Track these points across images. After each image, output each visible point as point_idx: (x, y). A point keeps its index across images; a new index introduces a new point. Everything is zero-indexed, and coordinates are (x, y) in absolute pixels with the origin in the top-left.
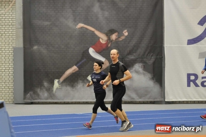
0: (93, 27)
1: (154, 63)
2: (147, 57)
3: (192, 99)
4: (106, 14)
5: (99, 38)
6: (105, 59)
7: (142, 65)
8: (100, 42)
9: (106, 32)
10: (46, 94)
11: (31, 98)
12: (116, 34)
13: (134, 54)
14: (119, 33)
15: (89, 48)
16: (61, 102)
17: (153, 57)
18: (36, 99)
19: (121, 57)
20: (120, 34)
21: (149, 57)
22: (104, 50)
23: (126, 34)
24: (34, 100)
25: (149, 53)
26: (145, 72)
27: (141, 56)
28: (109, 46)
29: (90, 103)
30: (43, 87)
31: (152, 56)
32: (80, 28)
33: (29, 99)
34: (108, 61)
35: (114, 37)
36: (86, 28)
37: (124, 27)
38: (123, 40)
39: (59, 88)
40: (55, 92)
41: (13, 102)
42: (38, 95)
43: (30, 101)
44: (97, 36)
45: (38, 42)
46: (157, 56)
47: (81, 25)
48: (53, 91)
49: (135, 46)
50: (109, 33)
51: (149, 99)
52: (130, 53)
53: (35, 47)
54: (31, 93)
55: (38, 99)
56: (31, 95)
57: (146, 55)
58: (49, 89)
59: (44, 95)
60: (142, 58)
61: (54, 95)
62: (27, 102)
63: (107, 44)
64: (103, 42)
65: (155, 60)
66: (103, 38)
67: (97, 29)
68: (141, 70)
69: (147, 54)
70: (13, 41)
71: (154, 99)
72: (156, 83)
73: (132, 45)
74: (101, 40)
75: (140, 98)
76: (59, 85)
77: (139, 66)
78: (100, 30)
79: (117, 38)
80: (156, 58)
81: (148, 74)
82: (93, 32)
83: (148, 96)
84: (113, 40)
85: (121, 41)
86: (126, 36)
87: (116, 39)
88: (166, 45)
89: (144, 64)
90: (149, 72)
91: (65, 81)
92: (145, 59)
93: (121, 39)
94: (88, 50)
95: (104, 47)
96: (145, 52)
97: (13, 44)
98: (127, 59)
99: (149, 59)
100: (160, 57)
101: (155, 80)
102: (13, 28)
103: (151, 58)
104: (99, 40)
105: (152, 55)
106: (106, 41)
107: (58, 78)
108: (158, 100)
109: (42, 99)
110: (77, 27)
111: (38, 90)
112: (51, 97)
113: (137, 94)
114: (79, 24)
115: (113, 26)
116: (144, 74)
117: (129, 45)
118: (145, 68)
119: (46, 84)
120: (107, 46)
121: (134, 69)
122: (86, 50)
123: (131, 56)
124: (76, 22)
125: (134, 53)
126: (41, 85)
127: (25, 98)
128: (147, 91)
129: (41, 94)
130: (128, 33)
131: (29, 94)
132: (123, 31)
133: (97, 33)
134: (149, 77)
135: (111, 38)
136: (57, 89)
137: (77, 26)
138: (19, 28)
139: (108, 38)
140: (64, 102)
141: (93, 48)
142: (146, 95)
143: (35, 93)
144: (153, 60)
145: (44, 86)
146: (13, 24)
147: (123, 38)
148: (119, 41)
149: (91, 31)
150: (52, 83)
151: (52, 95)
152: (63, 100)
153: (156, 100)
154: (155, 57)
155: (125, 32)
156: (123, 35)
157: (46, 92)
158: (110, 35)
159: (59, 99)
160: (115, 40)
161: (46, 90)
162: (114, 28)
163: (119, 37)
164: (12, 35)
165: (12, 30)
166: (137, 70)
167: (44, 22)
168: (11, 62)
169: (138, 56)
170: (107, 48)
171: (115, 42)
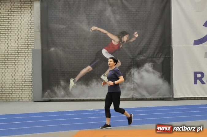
1: (163, 63)
2: (157, 57)
3: (199, 96)
4: (118, 17)
5: (111, 40)
7: (152, 65)
8: (112, 43)
9: (118, 34)
10: (63, 93)
11: (48, 96)
12: (127, 36)
13: (145, 54)
14: (129, 35)
15: (102, 49)
16: (77, 99)
17: (161, 57)
18: (54, 97)
19: (132, 57)
20: (131, 36)
22: (116, 51)
23: (137, 36)
24: (52, 97)
25: (158, 53)
26: (154, 71)
27: (151, 56)
28: (121, 47)
30: (59, 86)
31: (160, 56)
32: (93, 30)
33: (47, 97)
35: (125, 38)
36: (99, 31)
37: (135, 29)
38: (133, 41)
39: (75, 87)
40: (71, 90)
41: (32, 100)
42: (55, 93)
43: (48, 99)
45: (55, 45)
46: (165, 56)
47: (94, 28)
48: (69, 89)
51: (158, 96)
52: (140, 53)
53: (52, 49)
54: (49, 91)
56: (48, 93)
57: (155, 55)
58: (66, 87)
59: (61, 93)
60: (152, 58)
61: (70, 93)
62: (45, 100)
63: (119, 45)
64: (115, 43)
65: (164, 60)
66: (115, 40)
67: (109, 32)
68: (150, 69)
69: (157, 54)
70: (32, 44)
71: (163, 96)
72: (165, 81)
73: (142, 46)
75: (151, 95)
76: (75, 83)
77: (149, 66)
78: (112, 32)
79: (128, 39)
81: (158, 73)
82: (106, 34)
83: (158, 93)
84: (124, 42)
88: (174, 46)
89: (153, 64)
90: (158, 71)
91: (80, 80)
92: (154, 59)
94: (102, 51)
95: (116, 48)
96: (154, 53)
97: (32, 46)
98: (138, 59)
99: (158, 59)
100: (169, 57)
101: (164, 78)
102: (32, 32)
104: (111, 41)
105: (161, 55)
106: (117, 43)
107: (74, 77)
108: (167, 97)
109: (59, 97)
110: (90, 30)
111: (56, 89)
112: (67, 94)
113: (148, 92)
114: (93, 27)
115: (124, 28)
116: (154, 73)
117: (139, 46)
118: (155, 67)
119: (62, 83)
120: (119, 47)
121: (144, 68)
122: (99, 51)
123: (141, 56)
124: (90, 25)
125: (144, 53)
126: (58, 84)
127: (43, 96)
128: (156, 89)
129: (58, 92)
131: (47, 92)
132: (133, 33)
133: (110, 35)
134: (158, 75)
135: (123, 40)
136: (73, 87)
138: (37, 32)
139: (119, 39)
140: (80, 99)
141: (106, 49)
142: (156, 92)
143: (53, 91)
144: (161, 59)
145: (61, 85)
146: (32, 28)
147: (134, 39)
148: (130, 42)
149: (104, 33)
150: (69, 82)
151: (68, 93)
153: (165, 97)
154: (163, 57)
155: (136, 34)
156: (134, 37)
157: (63, 90)
158: (122, 37)
159: (74, 97)
160: (127, 41)
161: (63, 88)
162: (125, 30)
163: (130, 39)
164: (31, 38)
165: (31, 34)
166: (147, 69)
167: (61, 26)
168: (30, 63)
169: (148, 56)
170: (119, 49)
171: (126, 43)
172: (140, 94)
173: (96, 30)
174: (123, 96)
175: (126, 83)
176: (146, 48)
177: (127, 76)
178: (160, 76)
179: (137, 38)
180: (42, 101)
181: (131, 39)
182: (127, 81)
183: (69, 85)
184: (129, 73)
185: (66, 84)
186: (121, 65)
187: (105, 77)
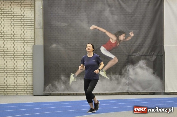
1: (155, 61)
2: (150, 55)
4: (116, 17)
6: (114, 56)
7: (145, 62)
9: (115, 33)
10: (63, 87)
11: (49, 90)
12: (124, 35)
13: (139, 52)
14: (126, 34)
17: (154, 55)
18: (54, 91)
19: (128, 55)
20: (127, 35)
21: (151, 55)
23: (132, 35)
24: (52, 91)
25: (151, 51)
26: (148, 68)
27: (145, 54)
28: (118, 45)
30: (60, 81)
31: (153, 54)
32: (93, 29)
33: (48, 91)
34: (117, 58)
35: (122, 37)
36: (98, 29)
37: (131, 28)
39: (75, 81)
40: (71, 85)
41: (30, 94)
42: (56, 88)
43: (48, 93)
45: (56, 41)
46: (158, 54)
47: (94, 27)
48: (69, 84)
49: (139, 45)
50: (118, 34)
51: (151, 91)
52: (135, 52)
53: (54, 46)
54: (50, 85)
55: (56, 91)
56: (49, 87)
57: (148, 53)
58: (66, 82)
59: (61, 87)
60: (146, 56)
61: (70, 87)
62: (46, 94)
63: (116, 43)
64: (113, 41)
66: (113, 39)
68: (144, 66)
69: (150, 53)
70: (31, 40)
71: (156, 91)
72: (157, 77)
73: (137, 45)
74: (111, 40)
75: (144, 89)
76: (75, 78)
77: (143, 63)
78: (110, 32)
79: (125, 38)
80: (157, 56)
81: (151, 69)
82: (104, 33)
83: (150, 88)
84: (121, 40)
85: (128, 41)
87: (124, 40)
88: (166, 45)
89: (147, 61)
90: (151, 68)
91: (80, 75)
92: (148, 57)
93: (128, 40)
95: (114, 46)
96: (148, 51)
97: (31, 42)
98: (133, 57)
99: (151, 56)
100: (161, 55)
101: (156, 75)
102: (31, 28)
103: (153, 56)
104: (110, 40)
106: (115, 41)
107: (74, 72)
108: (159, 91)
109: (60, 91)
110: (90, 29)
111: (56, 83)
112: (67, 89)
113: (142, 87)
114: (93, 26)
115: (121, 28)
116: (147, 69)
117: (135, 45)
118: (148, 65)
119: (63, 78)
120: (116, 45)
121: (139, 65)
123: (136, 54)
126: (58, 78)
127: (44, 90)
128: (149, 84)
129: (58, 86)
130: (134, 34)
131: (48, 86)
132: (130, 33)
133: (108, 34)
134: (151, 72)
135: (120, 39)
136: (73, 82)
137: (91, 27)
138: (39, 28)
139: (117, 38)
141: (105, 47)
142: (149, 87)
143: (53, 85)
144: (154, 58)
145: (61, 80)
146: (31, 24)
147: (129, 38)
148: (127, 41)
149: (103, 32)
150: (69, 77)
152: (78, 91)
153: (157, 92)
154: (156, 55)
155: (132, 34)
156: (130, 36)
157: (63, 85)
158: (119, 36)
159: (74, 91)
160: (123, 40)
161: (64, 83)
163: (126, 38)
164: (30, 34)
165: (30, 30)
166: (141, 66)
167: (63, 24)
168: (29, 58)
169: (142, 54)
170: (116, 47)
171: (124, 42)
172: (135, 89)
173: (95, 29)
174: (119, 90)
175: (122, 78)
176: (141, 46)
177: (123, 72)
178: (153, 72)
179: (133, 37)
181: (127, 38)
182: (123, 76)
183: (69, 80)
184: (125, 70)
185: (66, 79)
186: (118, 61)
187: (104, 73)
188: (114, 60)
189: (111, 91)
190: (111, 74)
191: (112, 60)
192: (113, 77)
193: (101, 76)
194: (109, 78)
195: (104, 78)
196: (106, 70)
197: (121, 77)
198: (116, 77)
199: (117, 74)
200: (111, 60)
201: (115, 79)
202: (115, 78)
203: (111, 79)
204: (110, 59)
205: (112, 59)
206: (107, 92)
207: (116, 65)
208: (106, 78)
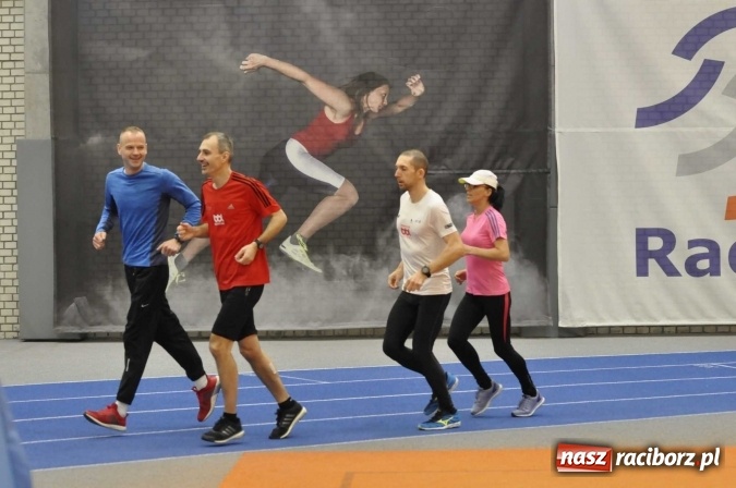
0: (300, 67)
1: (517, 194)
3: (655, 320)
4: (347, 17)
5: (322, 104)
6: (344, 179)
8: (326, 118)
9: (346, 82)
11: (79, 320)
12: (382, 90)
13: (448, 161)
14: (391, 87)
15: (286, 141)
17: (513, 171)
18: (99, 324)
20: (397, 91)
21: (500, 171)
22: (339, 147)
23: (419, 90)
24: (92, 325)
25: (500, 156)
28: (357, 132)
29: (292, 334)
31: (510, 168)
32: (252, 69)
33: (73, 323)
34: (355, 185)
35: (374, 100)
36: (275, 70)
37: (411, 64)
38: (406, 111)
41: (15, 334)
42: (106, 309)
43: (76, 330)
44: (313, 96)
45: (103, 122)
46: (528, 167)
47: (257, 59)
49: (449, 133)
50: (359, 86)
52: (432, 157)
53: (95, 140)
54: (82, 300)
55: (105, 324)
56: (79, 308)
57: (489, 164)
62: (67, 334)
63: (350, 125)
64: (335, 117)
65: (523, 181)
66: (336, 107)
67: (312, 73)
70: (15, 118)
71: (519, 320)
72: (526, 262)
73: (440, 128)
74: (328, 113)
76: (181, 271)
78: (325, 77)
79: (385, 103)
80: (527, 174)
82: (300, 81)
84: (370, 112)
85: (401, 114)
86: (419, 97)
87: (383, 109)
88: (562, 130)
93: (400, 110)
94: (284, 149)
95: (340, 137)
97: (15, 128)
100: (541, 170)
101: (521, 254)
102: (14, 72)
103: (507, 174)
104: (322, 111)
105: (513, 162)
106: (344, 116)
108: (534, 323)
110: (241, 67)
111: (107, 291)
114: (252, 55)
115: (371, 61)
117: (428, 129)
120: (352, 132)
122: (275, 148)
123: (436, 167)
124: (239, 47)
125: (446, 156)
126: (115, 273)
127: (58, 321)
129: (115, 304)
130: (426, 87)
131: (73, 305)
132: (406, 81)
133: (315, 86)
135: (365, 105)
137: (244, 62)
138: (37, 72)
139: (352, 103)
140: (200, 333)
141: (301, 141)
143: (96, 300)
144: (513, 182)
146: (14, 57)
147: (407, 103)
148: (393, 116)
149: (293, 79)
152: (195, 325)
153: (525, 324)
154: (520, 171)
155: (416, 85)
156: (408, 93)
158: (361, 95)
160: (380, 110)
162: (373, 69)
163: (393, 102)
164: (11, 95)
165: (11, 80)
166: (457, 217)
167: (127, 50)
168: (9, 193)
169: (461, 169)
170: (351, 139)
171: (379, 118)
173: (262, 67)
174: (367, 320)
175: (376, 269)
177: (381, 242)
180: (55, 337)
181: (395, 102)
182: (380, 261)
184: (388, 234)
186: (360, 200)
187: (299, 248)
188: (341, 193)
189: (329, 321)
190: (326, 253)
191: (332, 195)
192: (339, 264)
193: (289, 261)
194: (319, 271)
195: (300, 268)
196: (307, 236)
197: (371, 266)
198: (351, 265)
199: (352, 254)
200: (327, 195)
201: (345, 273)
202: (347, 268)
203: (329, 275)
204: (324, 191)
205: (335, 189)
206: (313, 326)
207: (352, 214)
208: (307, 269)
